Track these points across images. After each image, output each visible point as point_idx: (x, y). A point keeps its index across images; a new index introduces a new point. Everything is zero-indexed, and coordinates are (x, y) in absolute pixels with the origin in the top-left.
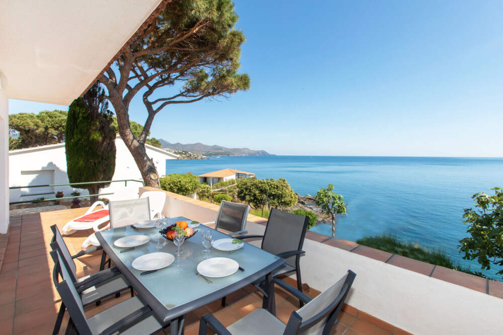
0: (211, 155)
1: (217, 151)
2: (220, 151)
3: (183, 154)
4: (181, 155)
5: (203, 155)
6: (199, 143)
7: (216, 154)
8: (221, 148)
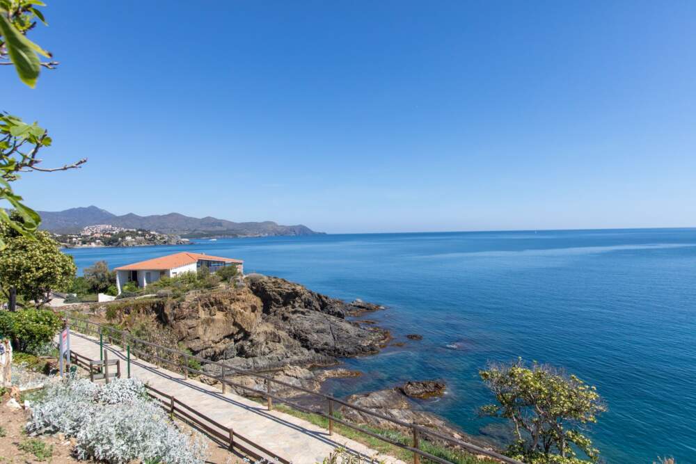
0: (200, 236)
1: (211, 229)
2: (218, 228)
3: (137, 234)
4: (134, 238)
5: (183, 237)
6: (175, 214)
7: (210, 235)
8: (220, 223)
